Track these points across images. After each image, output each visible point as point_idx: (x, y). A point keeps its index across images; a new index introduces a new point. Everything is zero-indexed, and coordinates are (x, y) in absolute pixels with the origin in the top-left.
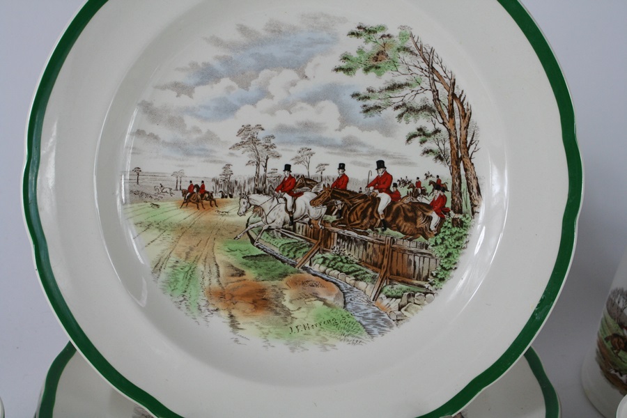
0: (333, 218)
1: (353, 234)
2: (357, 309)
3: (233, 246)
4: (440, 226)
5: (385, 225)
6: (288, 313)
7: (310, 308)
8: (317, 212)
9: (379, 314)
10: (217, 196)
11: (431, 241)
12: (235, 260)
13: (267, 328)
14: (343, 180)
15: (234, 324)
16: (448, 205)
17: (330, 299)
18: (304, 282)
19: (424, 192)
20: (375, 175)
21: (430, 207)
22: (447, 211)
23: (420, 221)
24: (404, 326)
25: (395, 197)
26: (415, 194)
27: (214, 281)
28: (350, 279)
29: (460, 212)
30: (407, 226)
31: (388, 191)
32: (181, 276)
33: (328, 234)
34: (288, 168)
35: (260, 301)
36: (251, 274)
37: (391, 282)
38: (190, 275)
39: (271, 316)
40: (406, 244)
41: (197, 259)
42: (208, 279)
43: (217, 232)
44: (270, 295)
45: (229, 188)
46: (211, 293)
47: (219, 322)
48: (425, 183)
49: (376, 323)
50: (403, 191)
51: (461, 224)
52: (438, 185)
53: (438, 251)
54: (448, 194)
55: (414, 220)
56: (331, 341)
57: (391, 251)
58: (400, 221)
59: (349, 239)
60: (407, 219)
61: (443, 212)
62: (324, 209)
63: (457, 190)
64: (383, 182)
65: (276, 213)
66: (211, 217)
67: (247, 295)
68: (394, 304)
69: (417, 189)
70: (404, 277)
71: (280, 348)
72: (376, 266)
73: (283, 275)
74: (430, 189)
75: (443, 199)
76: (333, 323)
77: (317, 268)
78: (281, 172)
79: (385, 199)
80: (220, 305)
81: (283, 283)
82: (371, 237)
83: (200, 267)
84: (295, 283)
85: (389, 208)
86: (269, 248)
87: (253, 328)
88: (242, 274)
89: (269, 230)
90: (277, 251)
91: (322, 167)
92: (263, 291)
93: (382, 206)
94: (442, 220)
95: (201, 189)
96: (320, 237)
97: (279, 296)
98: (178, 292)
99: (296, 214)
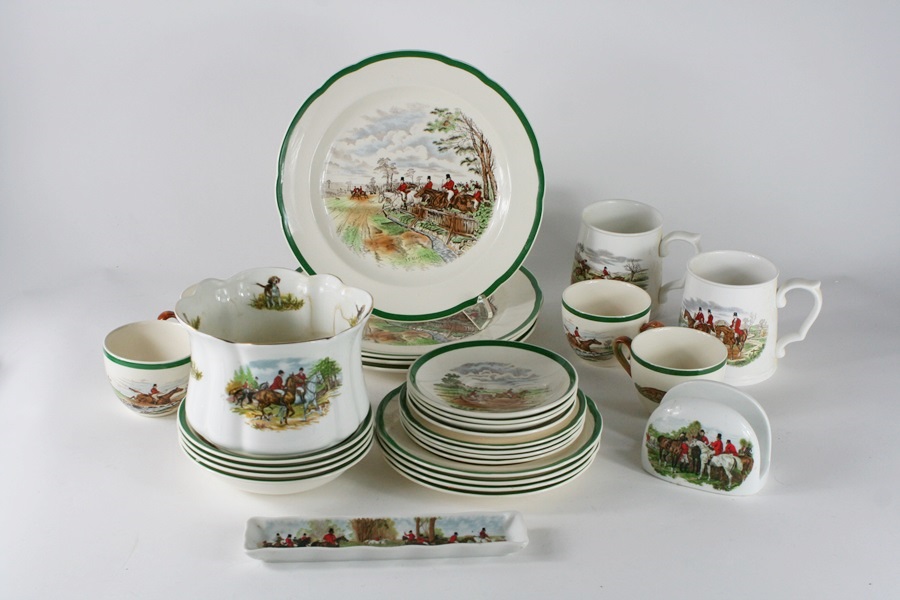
0: (425, 203)
1: (436, 211)
2: (438, 249)
3: (376, 218)
4: (478, 206)
5: (451, 206)
6: (404, 252)
7: (415, 249)
8: (418, 200)
9: (449, 251)
10: (368, 194)
11: (474, 214)
12: (377, 225)
13: (394, 259)
14: (430, 184)
15: (377, 258)
16: (482, 196)
17: (425, 244)
18: (412, 236)
19: (470, 190)
20: (445, 182)
21: (473, 197)
22: (482, 199)
23: (469, 204)
24: (462, 257)
25: (456, 192)
26: (466, 191)
27: (367, 236)
28: (435, 234)
29: (488, 199)
30: (462, 207)
31: (452, 189)
32: (351, 234)
33: (423, 211)
34: (402, 179)
35: (390, 246)
36: (385, 232)
37: (455, 235)
38: (355, 233)
39: (396, 253)
40: (462, 216)
41: (359, 225)
42: (364, 235)
43: (368, 211)
44: (395, 242)
45: (374, 190)
46: (366, 242)
47: (371, 256)
48: (470, 185)
49: (449, 256)
50: (460, 189)
51: (488, 205)
52: (477, 186)
53: (477, 219)
54: (482, 190)
55: (465, 204)
56: (426, 265)
57: (455, 219)
58: (459, 204)
59: (433, 214)
60: (462, 203)
61: (480, 199)
62: (421, 199)
63: (486, 188)
64: (450, 185)
65: (397, 200)
66: (365, 204)
67: (383, 243)
68: (457, 246)
69: (466, 188)
70: (461, 232)
71: (400, 270)
72: (448, 227)
73: (402, 232)
74: (473, 188)
75: (480, 193)
76: (426, 256)
77: (418, 228)
78: (399, 181)
79: (451, 194)
80: (370, 248)
81: (401, 236)
82: (444, 212)
83: (360, 229)
84: (408, 236)
85: (453, 198)
86: (394, 219)
87: (387, 259)
88: (381, 232)
89: (394, 210)
90: (398, 220)
91: (419, 178)
92: (392, 240)
93: (449, 197)
94: (480, 203)
95: (360, 190)
96: (419, 213)
97: (400, 243)
98: (350, 242)
99: (407, 202)
